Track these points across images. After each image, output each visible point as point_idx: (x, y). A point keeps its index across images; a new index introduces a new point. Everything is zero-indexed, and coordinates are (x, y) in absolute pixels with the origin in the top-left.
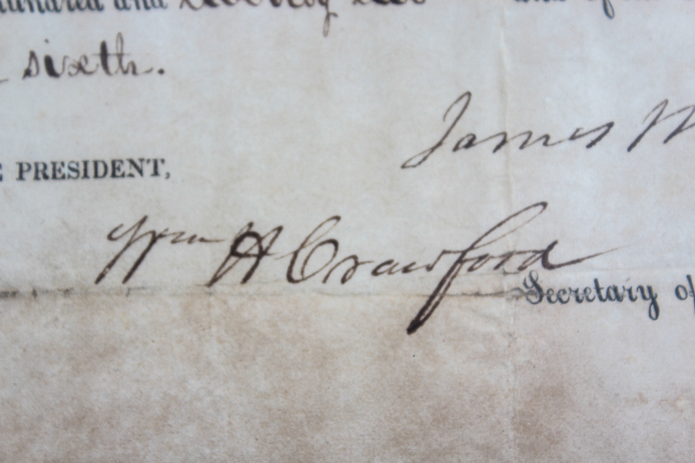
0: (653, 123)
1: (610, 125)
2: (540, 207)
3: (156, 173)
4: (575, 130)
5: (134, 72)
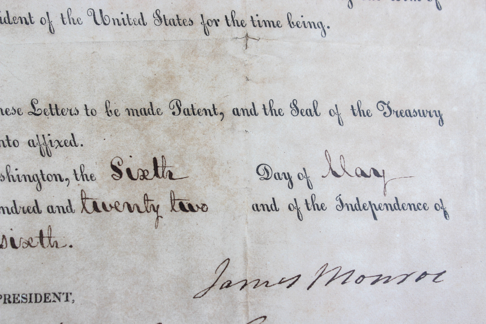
0: (320, 275)
1: (299, 276)
2: (263, 319)
3: (67, 300)
4: (281, 279)
5: (57, 247)
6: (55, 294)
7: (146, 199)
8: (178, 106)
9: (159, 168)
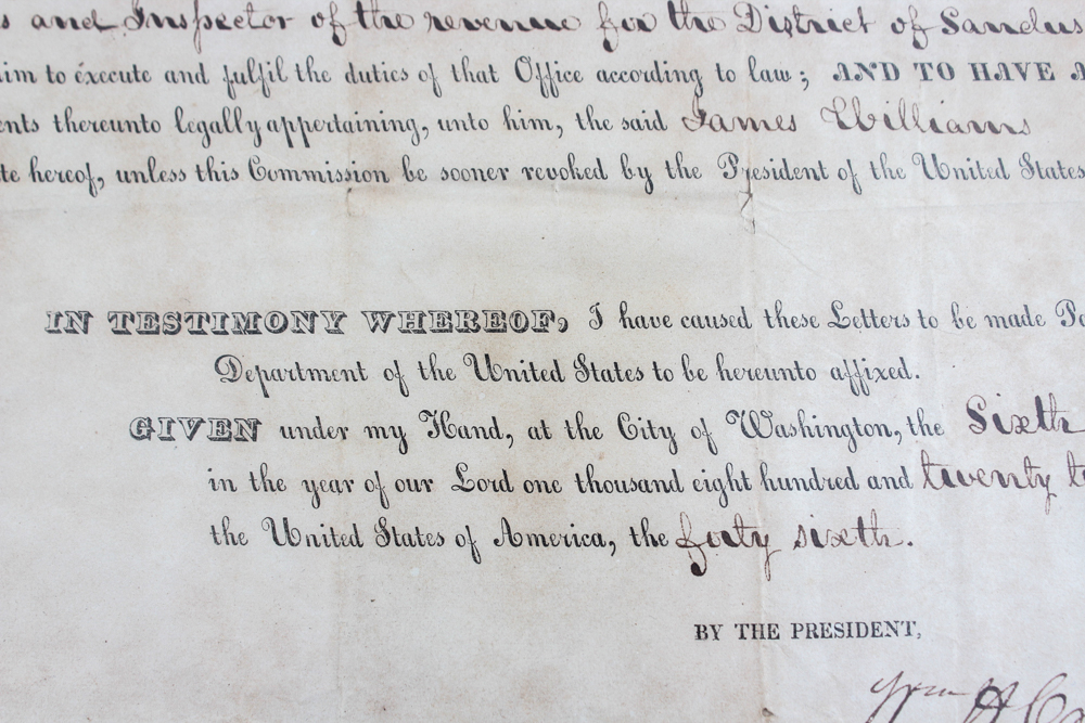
3: (909, 634)
5: (887, 544)
6: (888, 623)
7: (1028, 467)
8: (1069, 310)
9: (1045, 414)
